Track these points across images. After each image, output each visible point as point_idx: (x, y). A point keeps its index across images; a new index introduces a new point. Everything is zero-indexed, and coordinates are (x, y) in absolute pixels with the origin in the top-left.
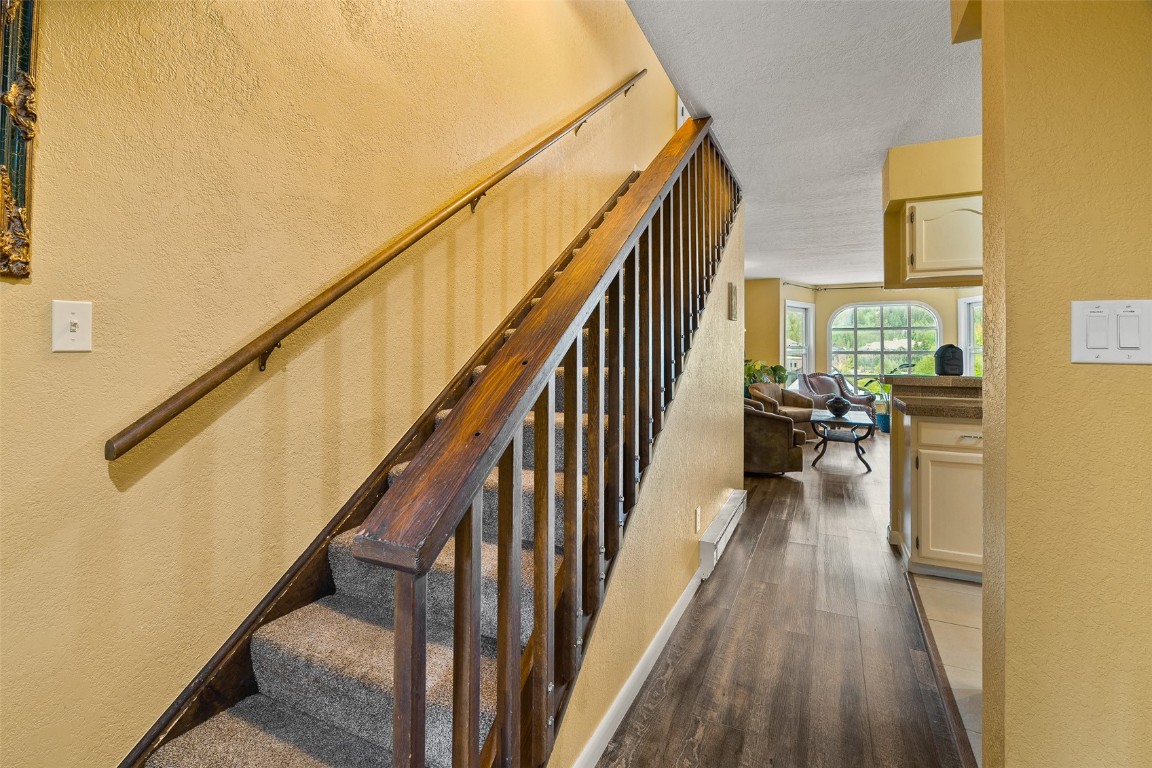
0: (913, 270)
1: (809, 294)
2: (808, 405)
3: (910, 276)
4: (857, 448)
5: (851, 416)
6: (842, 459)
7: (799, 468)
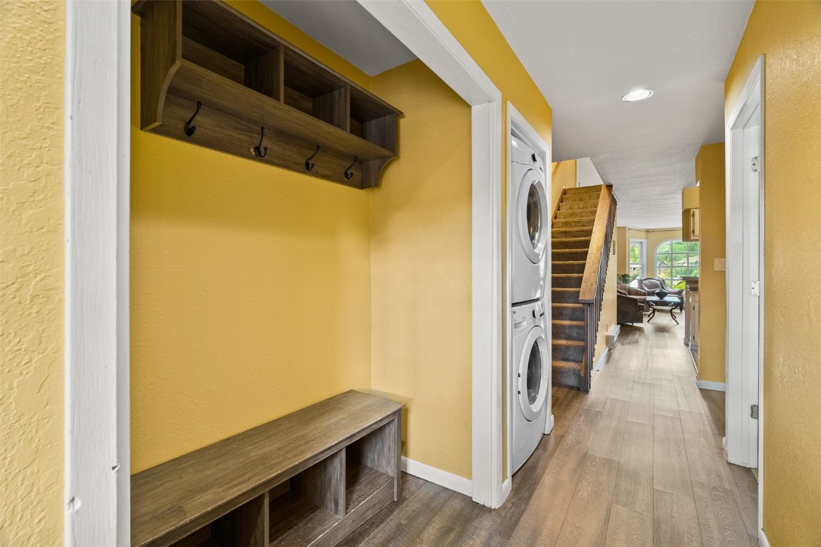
0: (694, 236)
1: (644, 234)
2: (644, 294)
3: (692, 238)
4: (672, 315)
5: (667, 299)
6: (663, 319)
7: (641, 322)
